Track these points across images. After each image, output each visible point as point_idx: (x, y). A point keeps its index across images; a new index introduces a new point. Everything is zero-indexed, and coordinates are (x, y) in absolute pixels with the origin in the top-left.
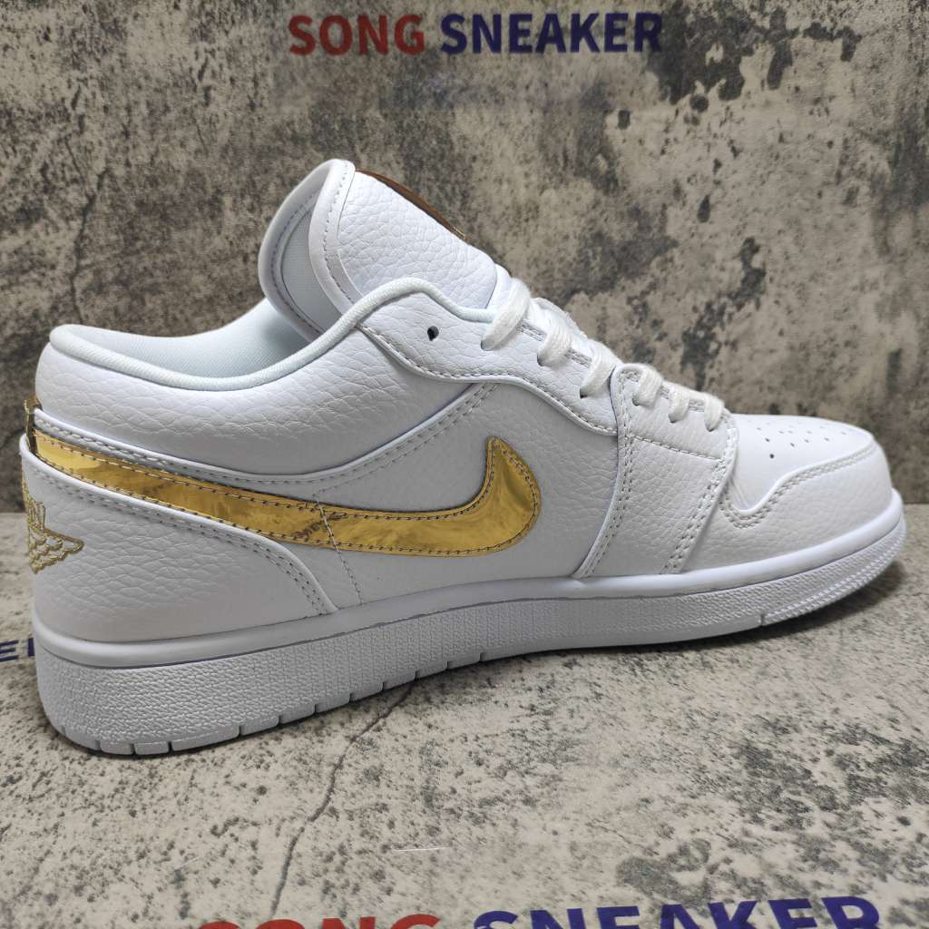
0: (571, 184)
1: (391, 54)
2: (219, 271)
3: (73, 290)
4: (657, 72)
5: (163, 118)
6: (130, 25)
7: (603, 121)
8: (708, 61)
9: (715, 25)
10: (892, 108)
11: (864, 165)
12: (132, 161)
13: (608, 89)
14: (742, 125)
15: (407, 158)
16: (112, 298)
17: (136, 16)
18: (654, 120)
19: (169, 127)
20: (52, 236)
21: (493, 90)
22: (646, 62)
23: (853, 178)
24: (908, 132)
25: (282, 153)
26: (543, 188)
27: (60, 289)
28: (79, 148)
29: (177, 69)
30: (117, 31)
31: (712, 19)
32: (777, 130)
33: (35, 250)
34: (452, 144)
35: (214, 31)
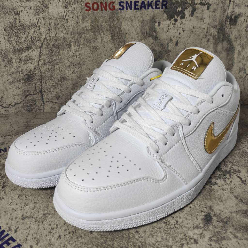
0: (148, 39)
1: (108, 11)
2: (71, 60)
3: (39, 64)
4: (166, 14)
5: (57, 26)
6: (49, 5)
7: (155, 24)
8: (177, 11)
9: (179, 3)
10: (218, 20)
11: (211, 33)
12: (51, 36)
13: (156, 17)
14: (185, 25)
15: (112, 34)
16: (47, 66)
17: (51, 3)
18: (166, 24)
19: (59, 28)
20: (34, 53)
21: (130, 18)
22: (164, 11)
23: (209, 36)
24: (221, 25)
25: (84, 33)
27: (36, 64)
28: (39, 33)
29: (60, 15)
30: (47, 7)
32: (193, 26)
33: (30, 56)
34: (121, 30)
35: (68, 6)
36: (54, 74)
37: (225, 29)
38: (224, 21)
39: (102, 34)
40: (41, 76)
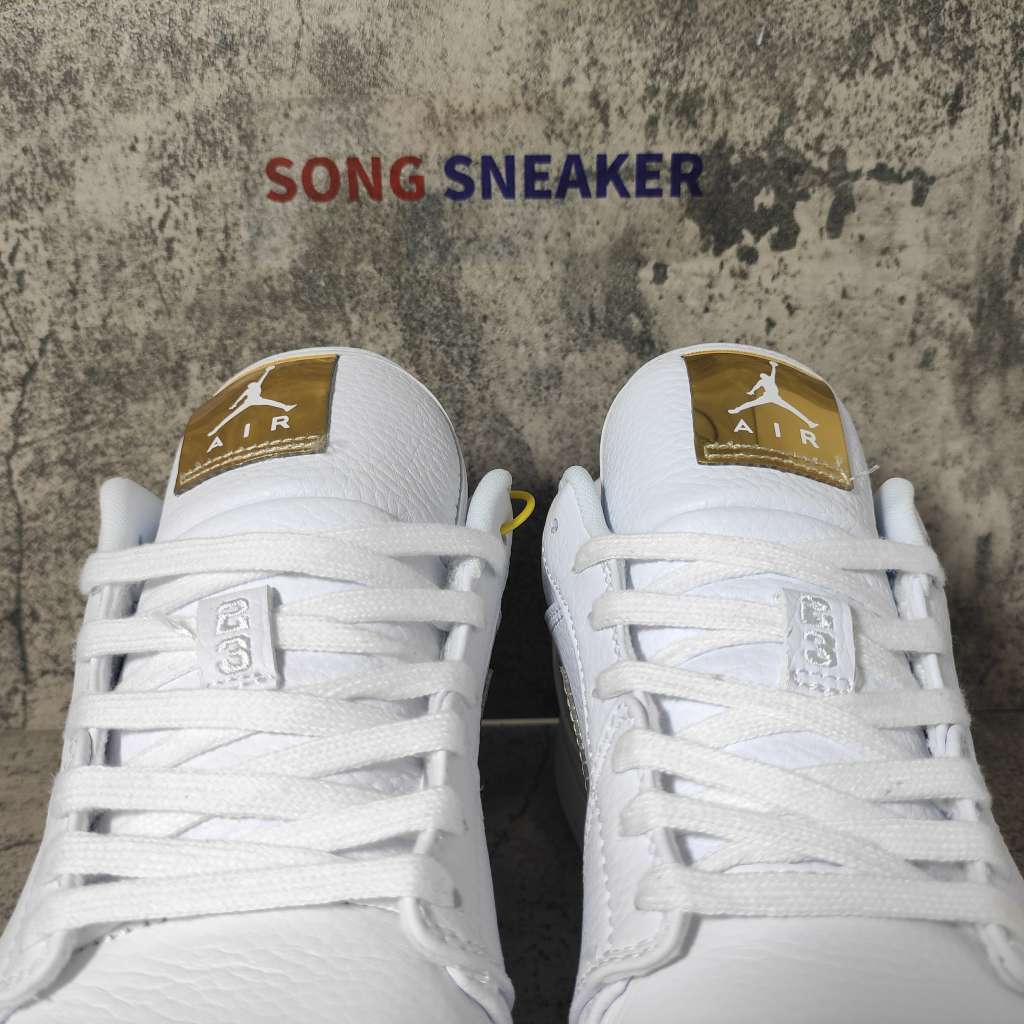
0: (600, 347)
1: (385, 200)
3: (9, 473)
4: (697, 220)
5: (118, 274)
6: (78, 170)
7: (636, 274)
8: (756, 209)
9: (764, 167)
10: (972, 258)
11: (942, 323)
12: (80, 323)
13: (641, 239)
14: (798, 280)
15: (406, 318)
16: (56, 480)
17: (85, 160)
18: (696, 274)
19: (123, 286)
21: (506, 241)
22: (685, 208)
23: (929, 338)
24: (992, 285)
25: (259, 313)
26: (566, 352)
28: (17, 308)
29: (133, 218)
30: (63, 175)
31: (761, 160)
32: (840, 284)
34: (459, 301)
35: (178, 175)
36: (89, 524)
37: (1011, 303)
38: (1007, 262)
39: (354, 318)
40: (20, 531)
